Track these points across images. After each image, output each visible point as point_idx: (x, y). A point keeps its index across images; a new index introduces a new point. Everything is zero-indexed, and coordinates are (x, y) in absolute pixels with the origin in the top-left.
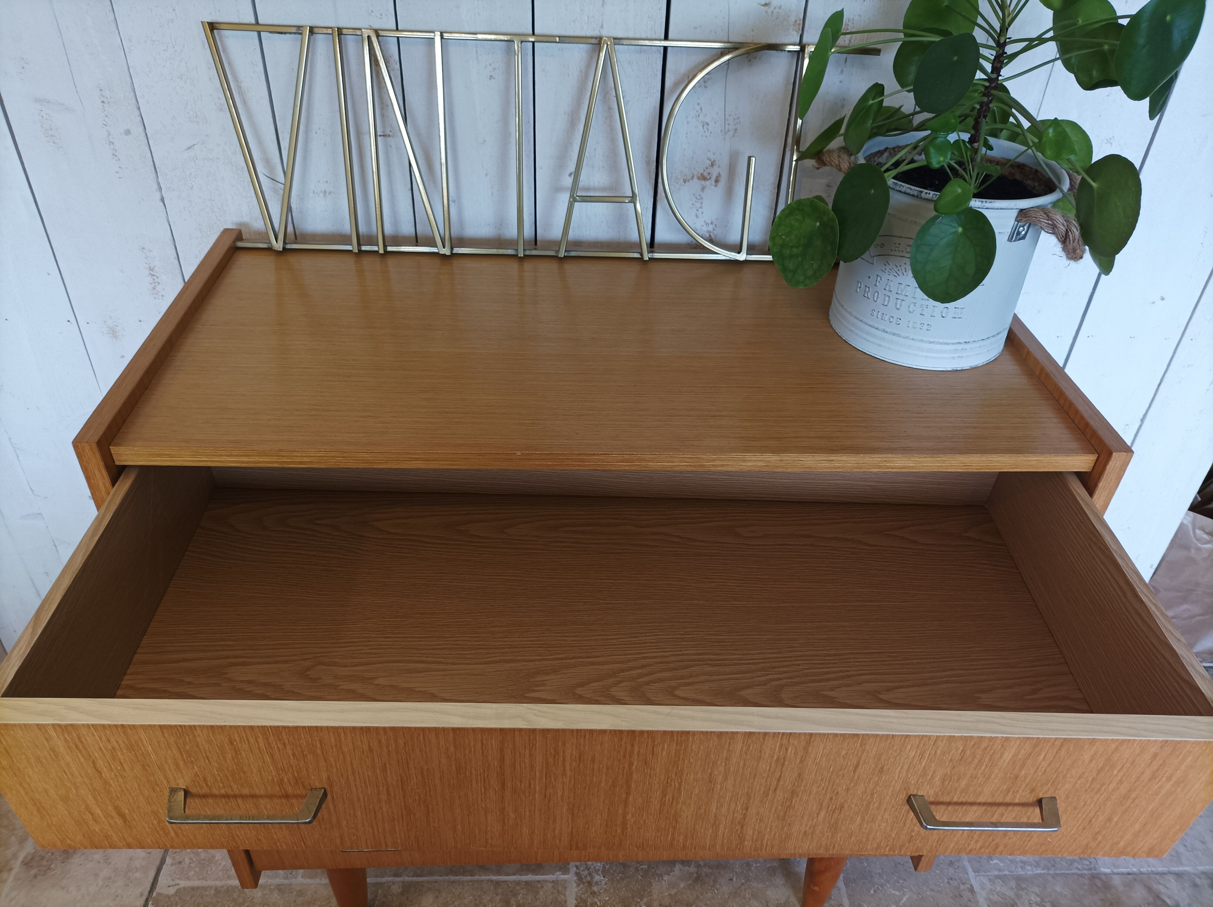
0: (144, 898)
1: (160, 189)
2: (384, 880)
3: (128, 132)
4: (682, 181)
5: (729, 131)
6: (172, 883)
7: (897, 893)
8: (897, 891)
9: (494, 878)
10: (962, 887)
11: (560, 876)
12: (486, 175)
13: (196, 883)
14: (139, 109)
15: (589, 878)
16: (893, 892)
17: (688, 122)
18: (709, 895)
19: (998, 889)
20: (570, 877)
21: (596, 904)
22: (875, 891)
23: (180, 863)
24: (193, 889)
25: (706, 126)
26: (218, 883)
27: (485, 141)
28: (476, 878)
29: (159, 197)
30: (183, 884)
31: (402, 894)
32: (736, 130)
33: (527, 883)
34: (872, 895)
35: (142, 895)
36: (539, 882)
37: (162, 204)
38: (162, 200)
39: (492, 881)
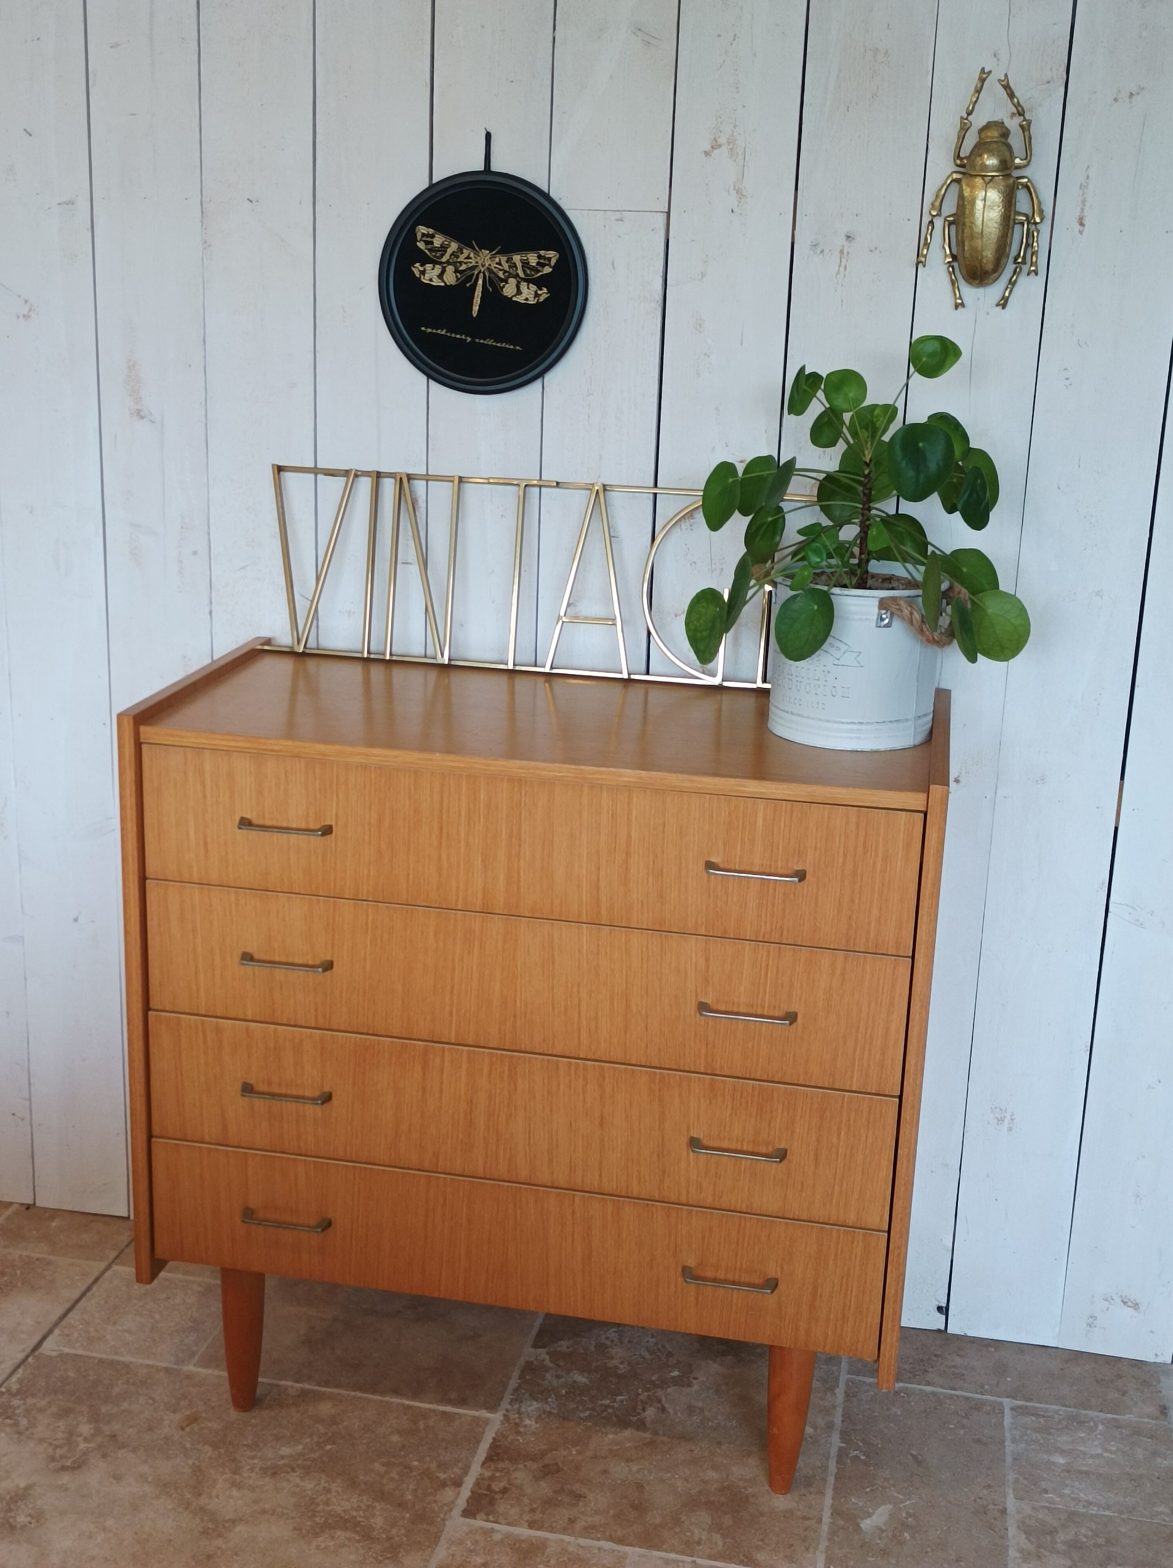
0: (25, 1354)
1: (211, 603)
2: (283, 1383)
3: (195, 553)
4: (673, 615)
5: (715, 569)
6: (57, 1348)
7: (901, 1497)
8: (902, 1495)
9: (407, 1402)
10: (991, 1507)
11: (484, 1414)
12: (493, 602)
13: (81, 1352)
14: (209, 534)
15: (517, 1421)
16: (896, 1495)
17: (677, 561)
18: (659, 1457)
19: (1040, 1516)
20: (496, 1418)
21: (518, 1440)
22: (871, 1490)
23: (68, 1335)
24: (76, 1355)
25: (694, 565)
26: (104, 1356)
27: (493, 571)
28: (387, 1399)
29: (208, 610)
30: (67, 1350)
31: (299, 1396)
32: (722, 569)
33: (444, 1413)
34: (867, 1492)
35: (23, 1350)
36: (458, 1414)
37: (209, 617)
38: (211, 613)
39: (403, 1405)
